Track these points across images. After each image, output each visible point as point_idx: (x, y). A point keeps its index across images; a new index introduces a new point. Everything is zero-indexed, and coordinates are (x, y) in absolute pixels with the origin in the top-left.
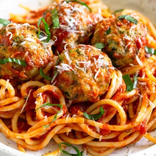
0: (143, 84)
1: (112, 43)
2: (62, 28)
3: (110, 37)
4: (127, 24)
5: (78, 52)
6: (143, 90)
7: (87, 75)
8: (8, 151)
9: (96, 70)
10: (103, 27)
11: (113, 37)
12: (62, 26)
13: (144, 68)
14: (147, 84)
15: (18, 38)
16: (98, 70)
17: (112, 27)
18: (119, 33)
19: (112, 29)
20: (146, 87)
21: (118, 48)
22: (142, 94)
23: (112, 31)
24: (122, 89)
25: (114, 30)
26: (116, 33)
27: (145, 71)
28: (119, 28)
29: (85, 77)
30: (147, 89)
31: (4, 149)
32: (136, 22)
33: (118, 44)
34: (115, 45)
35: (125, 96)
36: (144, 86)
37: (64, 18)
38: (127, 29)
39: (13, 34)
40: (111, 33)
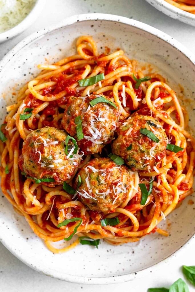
0: (157, 192)
1: (132, 160)
2: (86, 139)
3: (130, 153)
4: (148, 142)
5: (98, 181)
6: (157, 197)
7: (106, 201)
8: (35, 267)
9: (114, 197)
10: (124, 142)
11: (134, 154)
12: (86, 137)
13: (161, 174)
14: (161, 193)
15: (46, 160)
16: (116, 196)
17: (133, 144)
18: (139, 152)
19: (134, 145)
20: (160, 195)
21: (137, 165)
22: (155, 202)
23: (133, 148)
24: (137, 197)
25: (135, 147)
26: (137, 151)
27: (161, 178)
28: (140, 146)
29: (104, 202)
30: (161, 198)
31: (31, 265)
32: (158, 141)
33: (137, 162)
34: (134, 163)
35: (139, 209)
36: (158, 194)
37: (88, 129)
38: (148, 149)
39: (42, 155)
40: (132, 149)
